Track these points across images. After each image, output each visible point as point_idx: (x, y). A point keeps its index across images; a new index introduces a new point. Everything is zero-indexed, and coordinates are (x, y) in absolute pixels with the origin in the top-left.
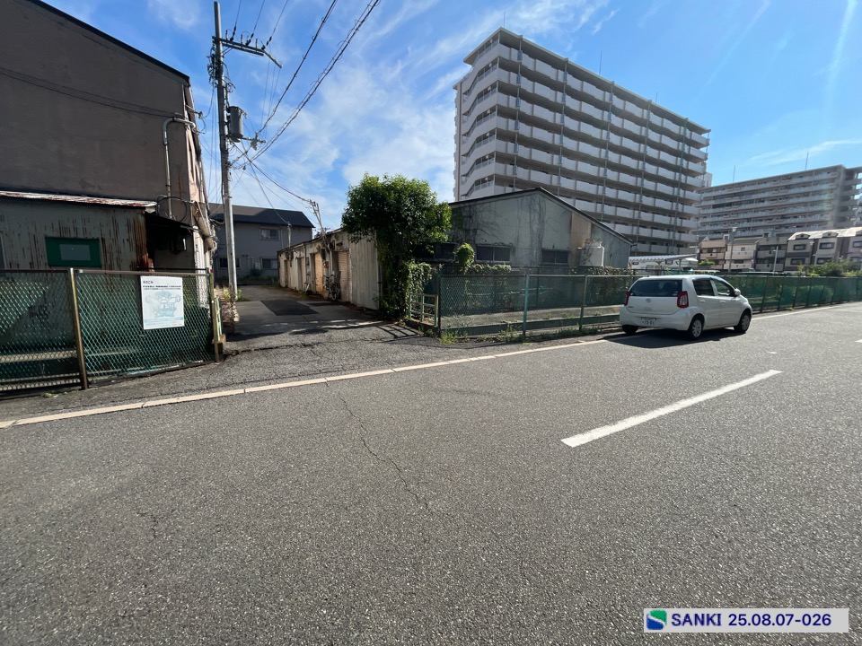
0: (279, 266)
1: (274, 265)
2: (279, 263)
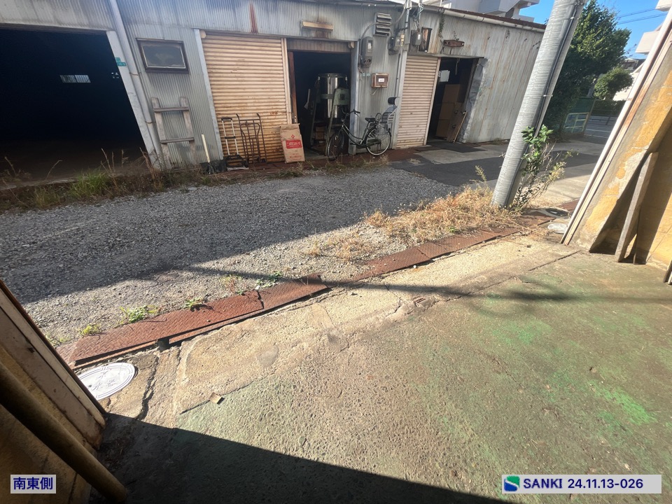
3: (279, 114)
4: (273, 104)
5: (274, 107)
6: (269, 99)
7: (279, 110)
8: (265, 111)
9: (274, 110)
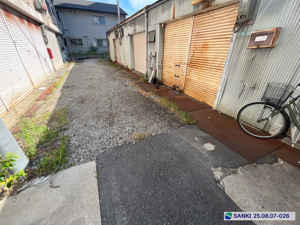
0: (109, 45)
1: (105, 44)
2: (108, 42)
3: (182, 64)
4: (181, 58)
5: (181, 60)
6: (180, 55)
7: (183, 62)
8: (177, 61)
9: (181, 61)
